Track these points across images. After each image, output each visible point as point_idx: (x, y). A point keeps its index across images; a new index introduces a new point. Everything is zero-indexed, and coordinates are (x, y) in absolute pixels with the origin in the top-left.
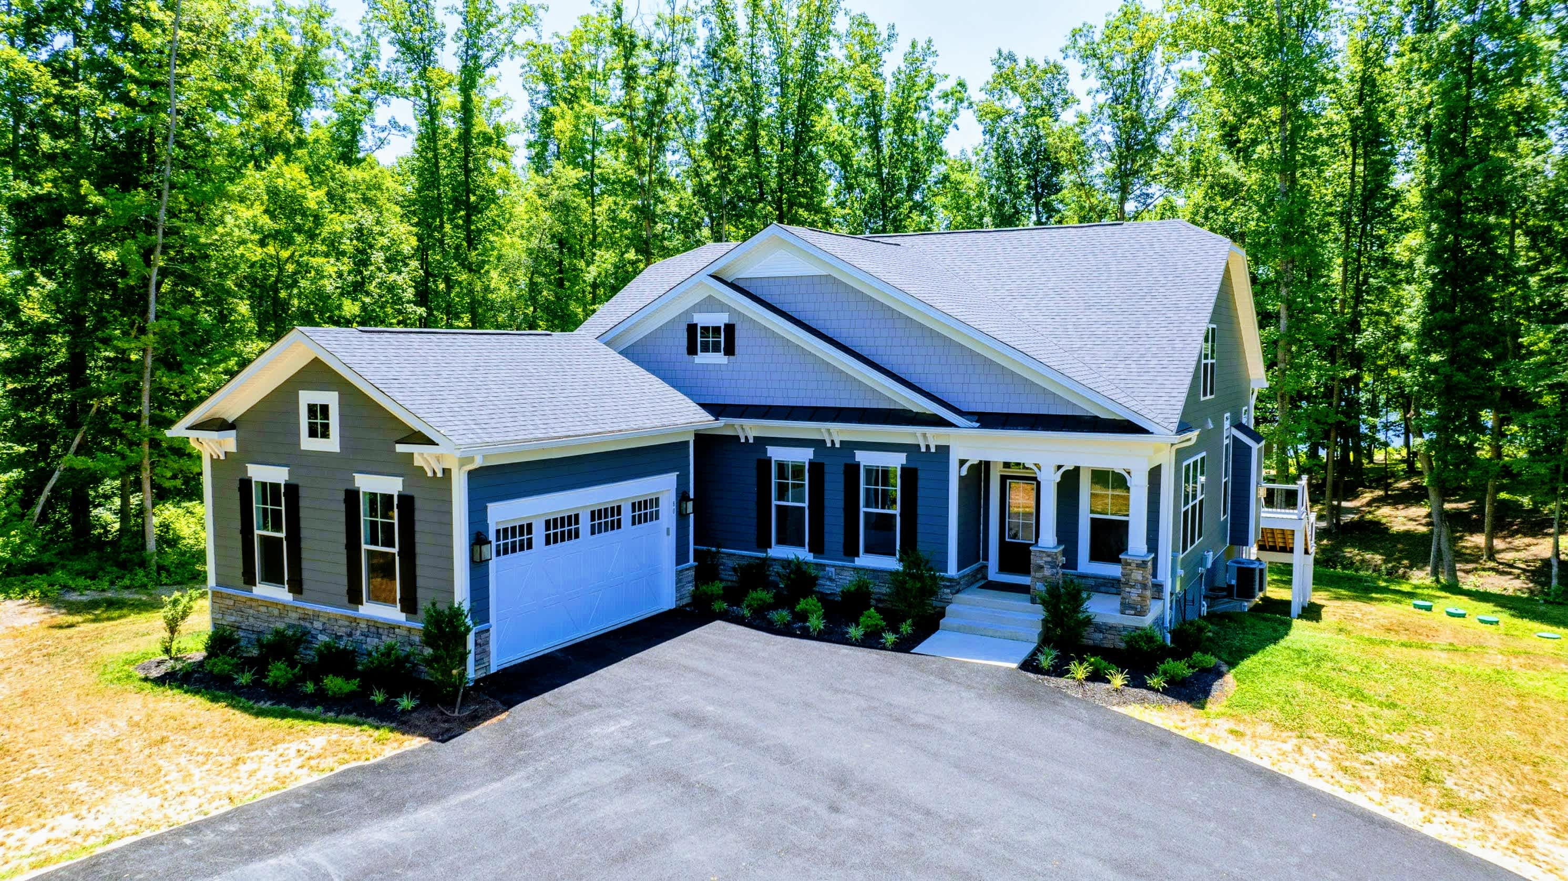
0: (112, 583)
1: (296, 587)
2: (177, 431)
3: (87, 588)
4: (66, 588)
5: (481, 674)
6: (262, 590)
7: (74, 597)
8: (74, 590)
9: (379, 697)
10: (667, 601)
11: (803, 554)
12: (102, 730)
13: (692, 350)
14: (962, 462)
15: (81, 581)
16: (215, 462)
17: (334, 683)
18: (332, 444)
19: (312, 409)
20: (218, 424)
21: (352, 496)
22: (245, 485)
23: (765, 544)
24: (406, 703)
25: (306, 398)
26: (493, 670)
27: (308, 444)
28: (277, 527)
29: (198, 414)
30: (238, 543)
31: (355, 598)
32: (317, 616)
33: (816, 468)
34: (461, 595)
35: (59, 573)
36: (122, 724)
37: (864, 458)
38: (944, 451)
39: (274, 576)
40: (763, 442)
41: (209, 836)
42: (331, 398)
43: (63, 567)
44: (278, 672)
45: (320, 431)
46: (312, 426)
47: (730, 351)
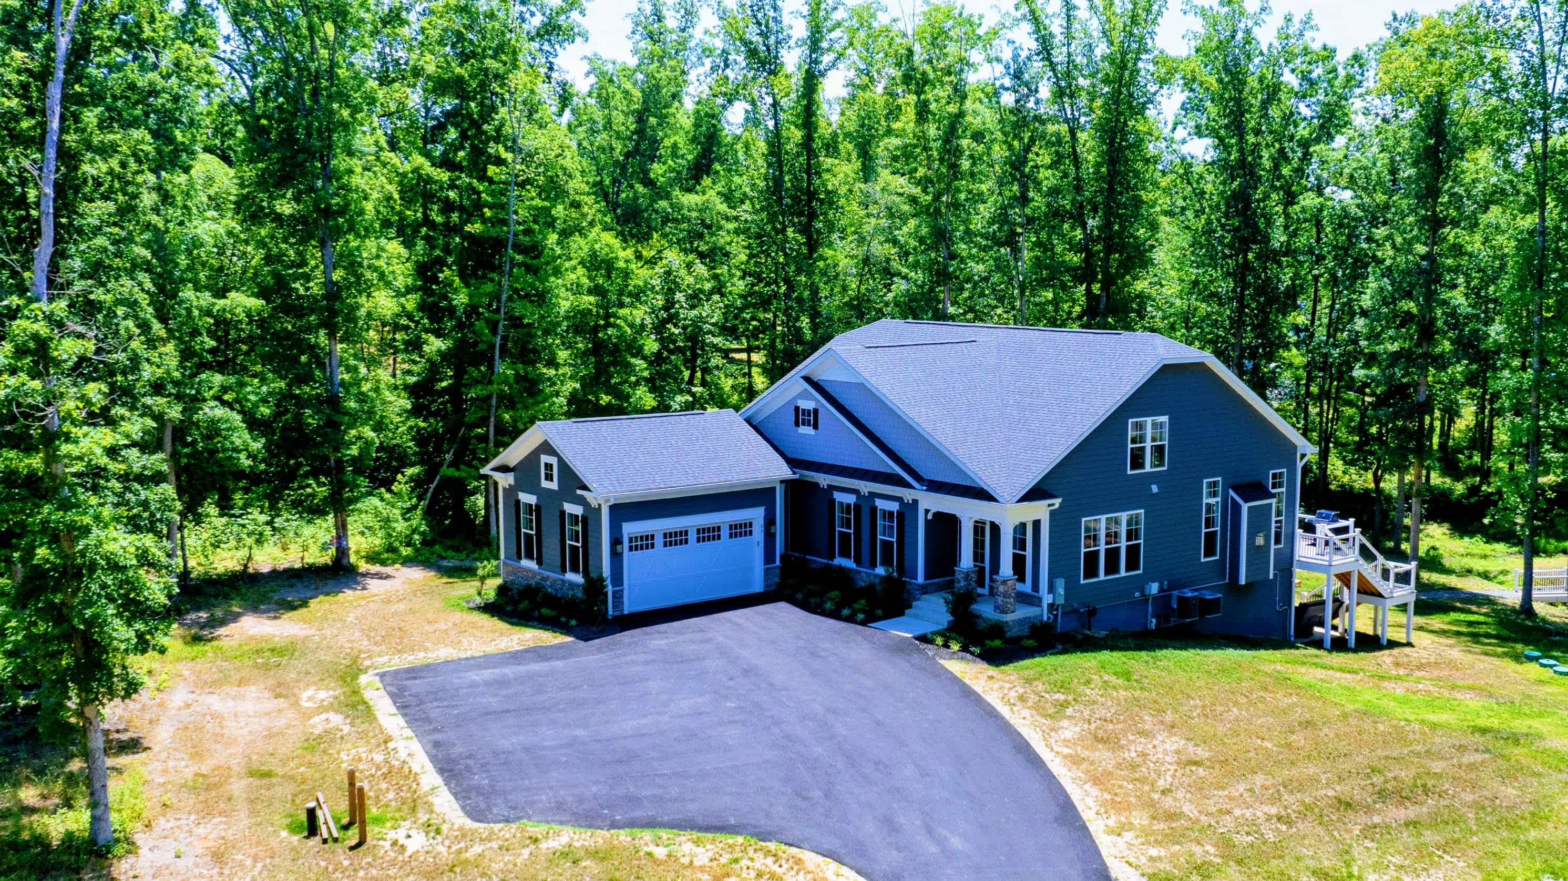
0: (468, 556)
1: (540, 562)
2: (485, 470)
3: (453, 558)
4: (442, 558)
5: (616, 613)
6: (525, 563)
7: (444, 563)
8: (445, 558)
9: (563, 619)
10: (758, 586)
11: (849, 564)
12: (442, 626)
13: (797, 424)
14: (927, 511)
15: (450, 553)
16: (504, 489)
17: (545, 611)
18: (554, 485)
19: (546, 464)
20: (504, 469)
21: (563, 513)
22: (518, 502)
23: (832, 557)
24: (574, 622)
25: (545, 459)
26: (626, 612)
27: (545, 484)
28: (531, 529)
29: (494, 463)
30: (514, 536)
31: (564, 571)
32: (548, 578)
33: (857, 507)
34: (606, 572)
35: (437, 547)
36: (450, 624)
37: (880, 504)
38: (915, 502)
39: (529, 556)
40: (832, 488)
41: (472, 662)
42: (553, 460)
43: (441, 543)
44: (524, 605)
45: (549, 477)
46: (546, 475)
47: (816, 427)
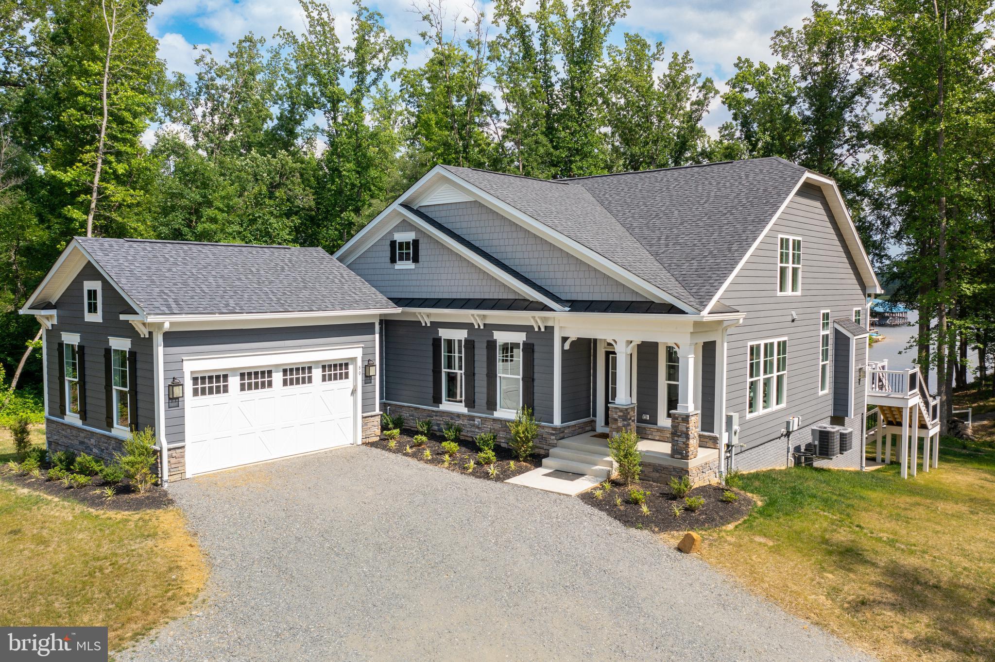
1: (84, 415)
2: (25, 309)
5: (174, 478)
6: (69, 418)
11: (460, 408)
13: (394, 260)
14: (564, 339)
16: (48, 331)
18: (99, 317)
19: (90, 292)
20: (45, 305)
21: (108, 351)
22: (61, 345)
23: (438, 401)
25: (88, 285)
26: (188, 476)
27: (89, 317)
29: (34, 299)
30: (57, 386)
31: (110, 425)
32: (92, 435)
33: (470, 345)
37: (499, 337)
38: (550, 330)
40: (436, 325)
42: (97, 285)
45: (93, 308)
46: (90, 304)
47: (416, 260)
